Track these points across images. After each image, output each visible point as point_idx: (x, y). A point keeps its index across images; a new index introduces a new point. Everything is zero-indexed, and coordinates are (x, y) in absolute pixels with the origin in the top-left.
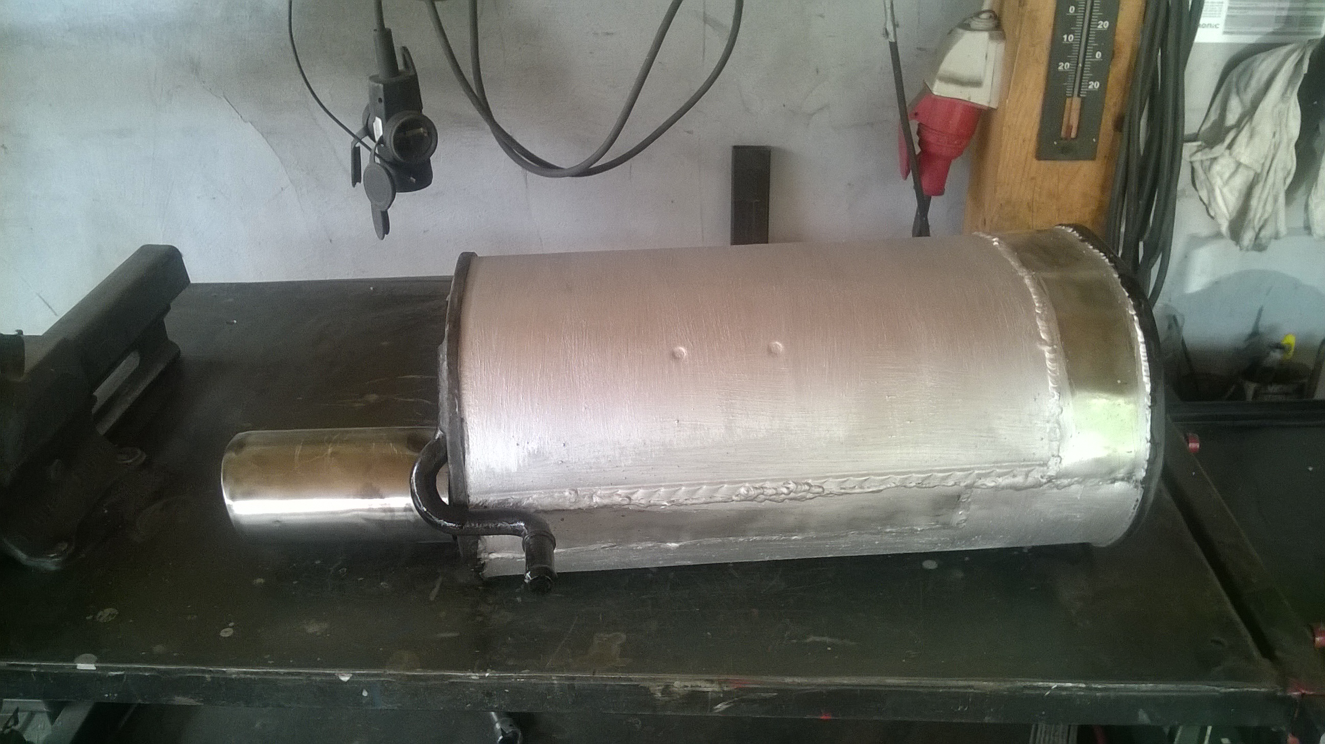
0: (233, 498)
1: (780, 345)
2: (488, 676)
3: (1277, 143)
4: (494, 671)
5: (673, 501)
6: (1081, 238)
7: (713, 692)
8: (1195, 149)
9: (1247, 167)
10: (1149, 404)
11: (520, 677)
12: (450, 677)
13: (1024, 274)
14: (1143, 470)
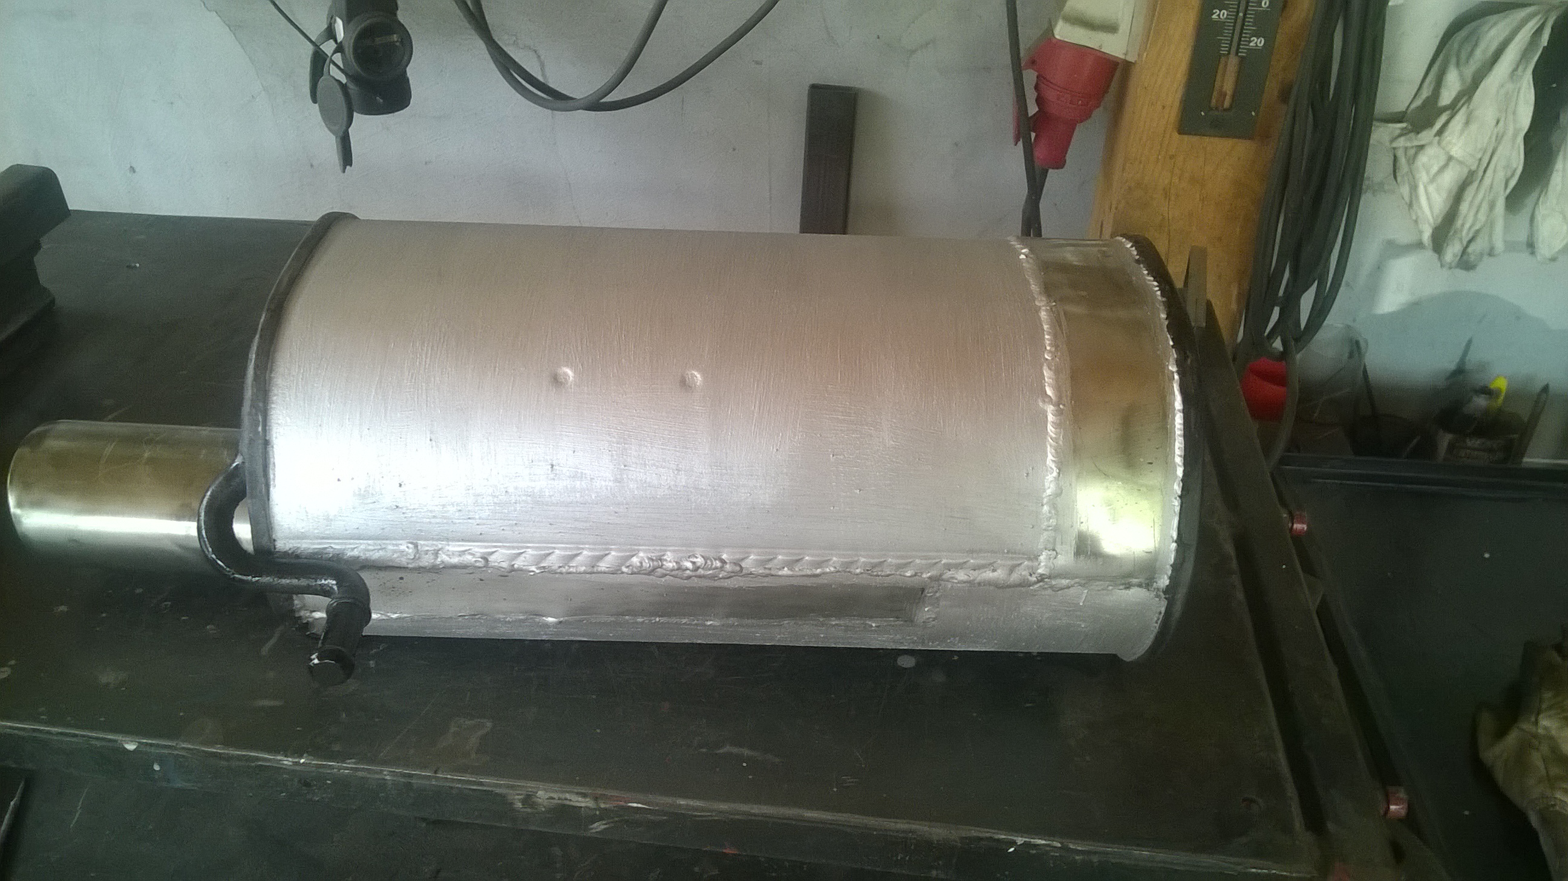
0: (19, 505)
1: (698, 376)
2: (303, 763)
3: (1500, 135)
4: (310, 757)
5: (544, 567)
6: (1138, 257)
7: (586, 807)
8: (1398, 132)
9: (1461, 163)
10: (1179, 493)
11: (346, 768)
12: (258, 759)
13: (1042, 304)
14: (1166, 576)
